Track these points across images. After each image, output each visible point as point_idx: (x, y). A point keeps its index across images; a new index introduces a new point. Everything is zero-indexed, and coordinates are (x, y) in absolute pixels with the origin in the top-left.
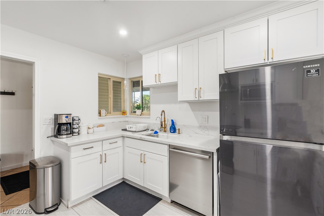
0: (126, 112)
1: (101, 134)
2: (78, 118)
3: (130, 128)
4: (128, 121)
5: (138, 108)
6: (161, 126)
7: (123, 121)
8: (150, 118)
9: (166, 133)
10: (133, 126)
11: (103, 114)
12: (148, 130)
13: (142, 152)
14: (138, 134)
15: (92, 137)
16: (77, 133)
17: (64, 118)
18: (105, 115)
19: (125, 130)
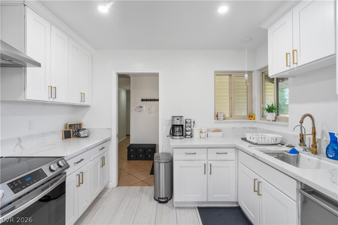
0: (253, 116)
1: (215, 140)
2: (190, 121)
3: (252, 138)
4: (256, 128)
5: (270, 110)
6: (301, 142)
7: (249, 128)
8: (288, 125)
9: (316, 156)
10: (253, 135)
11: (221, 117)
12: (283, 145)
13: (257, 177)
14: (255, 149)
15: (204, 143)
16: (189, 136)
17: (176, 120)
18: (224, 119)
19: (244, 139)
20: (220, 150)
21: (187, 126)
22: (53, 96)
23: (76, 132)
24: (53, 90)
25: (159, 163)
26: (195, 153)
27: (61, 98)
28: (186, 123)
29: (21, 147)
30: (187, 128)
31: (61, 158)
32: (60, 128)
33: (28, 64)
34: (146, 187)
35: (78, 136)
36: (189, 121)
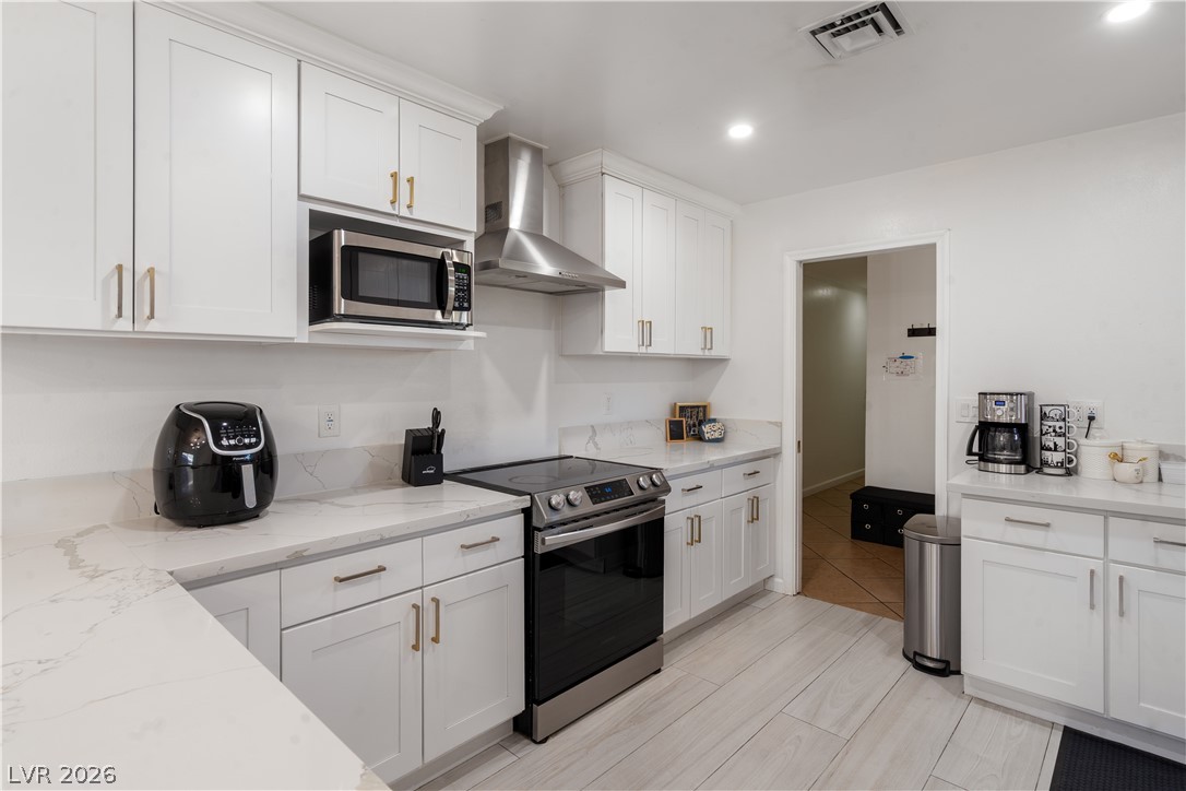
20: (1171, 530)
21: (1045, 429)
22: (646, 342)
23: (694, 425)
24: (647, 327)
25: (922, 542)
26: (1048, 525)
27: (662, 345)
28: (1042, 419)
29: (596, 444)
30: (1048, 436)
31: (658, 470)
32: (662, 413)
33: (607, 286)
34: (887, 621)
35: (700, 437)
36: (1053, 412)
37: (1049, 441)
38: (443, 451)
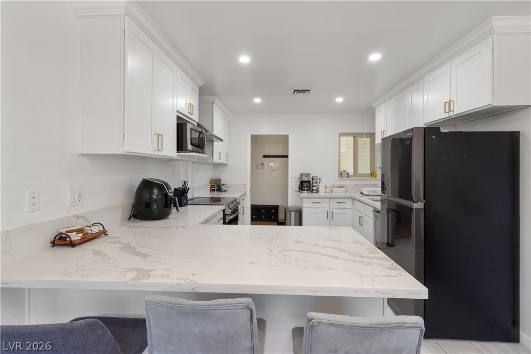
0: (374, 174)
4: (377, 185)
7: (370, 185)
11: (345, 175)
15: (328, 195)
16: (315, 191)
17: (304, 176)
18: (347, 177)
19: (362, 193)
20: (340, 200)
21: (313, 182)
23: (217, 186)
26: (320, 202)
28: (313, 180)
33: (215, 139)
35: (219, 190)
36: (315, 178)
37: (314, 185)
38: (187, 195)
